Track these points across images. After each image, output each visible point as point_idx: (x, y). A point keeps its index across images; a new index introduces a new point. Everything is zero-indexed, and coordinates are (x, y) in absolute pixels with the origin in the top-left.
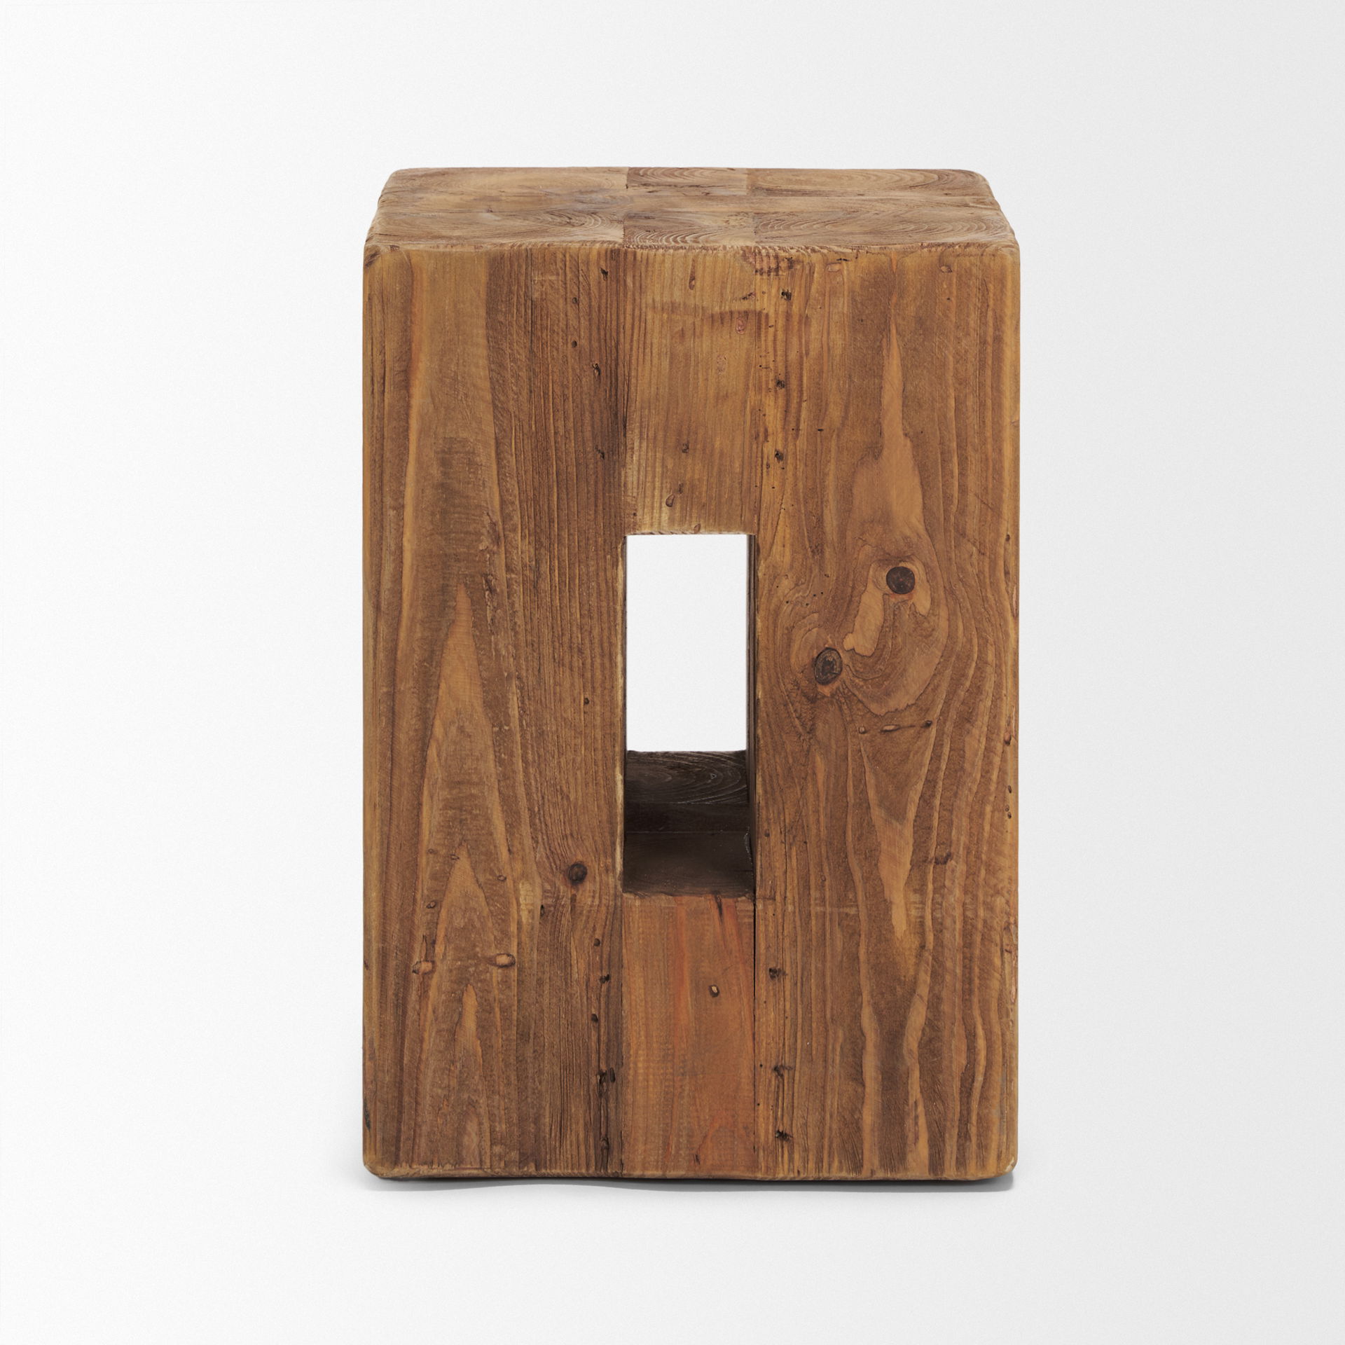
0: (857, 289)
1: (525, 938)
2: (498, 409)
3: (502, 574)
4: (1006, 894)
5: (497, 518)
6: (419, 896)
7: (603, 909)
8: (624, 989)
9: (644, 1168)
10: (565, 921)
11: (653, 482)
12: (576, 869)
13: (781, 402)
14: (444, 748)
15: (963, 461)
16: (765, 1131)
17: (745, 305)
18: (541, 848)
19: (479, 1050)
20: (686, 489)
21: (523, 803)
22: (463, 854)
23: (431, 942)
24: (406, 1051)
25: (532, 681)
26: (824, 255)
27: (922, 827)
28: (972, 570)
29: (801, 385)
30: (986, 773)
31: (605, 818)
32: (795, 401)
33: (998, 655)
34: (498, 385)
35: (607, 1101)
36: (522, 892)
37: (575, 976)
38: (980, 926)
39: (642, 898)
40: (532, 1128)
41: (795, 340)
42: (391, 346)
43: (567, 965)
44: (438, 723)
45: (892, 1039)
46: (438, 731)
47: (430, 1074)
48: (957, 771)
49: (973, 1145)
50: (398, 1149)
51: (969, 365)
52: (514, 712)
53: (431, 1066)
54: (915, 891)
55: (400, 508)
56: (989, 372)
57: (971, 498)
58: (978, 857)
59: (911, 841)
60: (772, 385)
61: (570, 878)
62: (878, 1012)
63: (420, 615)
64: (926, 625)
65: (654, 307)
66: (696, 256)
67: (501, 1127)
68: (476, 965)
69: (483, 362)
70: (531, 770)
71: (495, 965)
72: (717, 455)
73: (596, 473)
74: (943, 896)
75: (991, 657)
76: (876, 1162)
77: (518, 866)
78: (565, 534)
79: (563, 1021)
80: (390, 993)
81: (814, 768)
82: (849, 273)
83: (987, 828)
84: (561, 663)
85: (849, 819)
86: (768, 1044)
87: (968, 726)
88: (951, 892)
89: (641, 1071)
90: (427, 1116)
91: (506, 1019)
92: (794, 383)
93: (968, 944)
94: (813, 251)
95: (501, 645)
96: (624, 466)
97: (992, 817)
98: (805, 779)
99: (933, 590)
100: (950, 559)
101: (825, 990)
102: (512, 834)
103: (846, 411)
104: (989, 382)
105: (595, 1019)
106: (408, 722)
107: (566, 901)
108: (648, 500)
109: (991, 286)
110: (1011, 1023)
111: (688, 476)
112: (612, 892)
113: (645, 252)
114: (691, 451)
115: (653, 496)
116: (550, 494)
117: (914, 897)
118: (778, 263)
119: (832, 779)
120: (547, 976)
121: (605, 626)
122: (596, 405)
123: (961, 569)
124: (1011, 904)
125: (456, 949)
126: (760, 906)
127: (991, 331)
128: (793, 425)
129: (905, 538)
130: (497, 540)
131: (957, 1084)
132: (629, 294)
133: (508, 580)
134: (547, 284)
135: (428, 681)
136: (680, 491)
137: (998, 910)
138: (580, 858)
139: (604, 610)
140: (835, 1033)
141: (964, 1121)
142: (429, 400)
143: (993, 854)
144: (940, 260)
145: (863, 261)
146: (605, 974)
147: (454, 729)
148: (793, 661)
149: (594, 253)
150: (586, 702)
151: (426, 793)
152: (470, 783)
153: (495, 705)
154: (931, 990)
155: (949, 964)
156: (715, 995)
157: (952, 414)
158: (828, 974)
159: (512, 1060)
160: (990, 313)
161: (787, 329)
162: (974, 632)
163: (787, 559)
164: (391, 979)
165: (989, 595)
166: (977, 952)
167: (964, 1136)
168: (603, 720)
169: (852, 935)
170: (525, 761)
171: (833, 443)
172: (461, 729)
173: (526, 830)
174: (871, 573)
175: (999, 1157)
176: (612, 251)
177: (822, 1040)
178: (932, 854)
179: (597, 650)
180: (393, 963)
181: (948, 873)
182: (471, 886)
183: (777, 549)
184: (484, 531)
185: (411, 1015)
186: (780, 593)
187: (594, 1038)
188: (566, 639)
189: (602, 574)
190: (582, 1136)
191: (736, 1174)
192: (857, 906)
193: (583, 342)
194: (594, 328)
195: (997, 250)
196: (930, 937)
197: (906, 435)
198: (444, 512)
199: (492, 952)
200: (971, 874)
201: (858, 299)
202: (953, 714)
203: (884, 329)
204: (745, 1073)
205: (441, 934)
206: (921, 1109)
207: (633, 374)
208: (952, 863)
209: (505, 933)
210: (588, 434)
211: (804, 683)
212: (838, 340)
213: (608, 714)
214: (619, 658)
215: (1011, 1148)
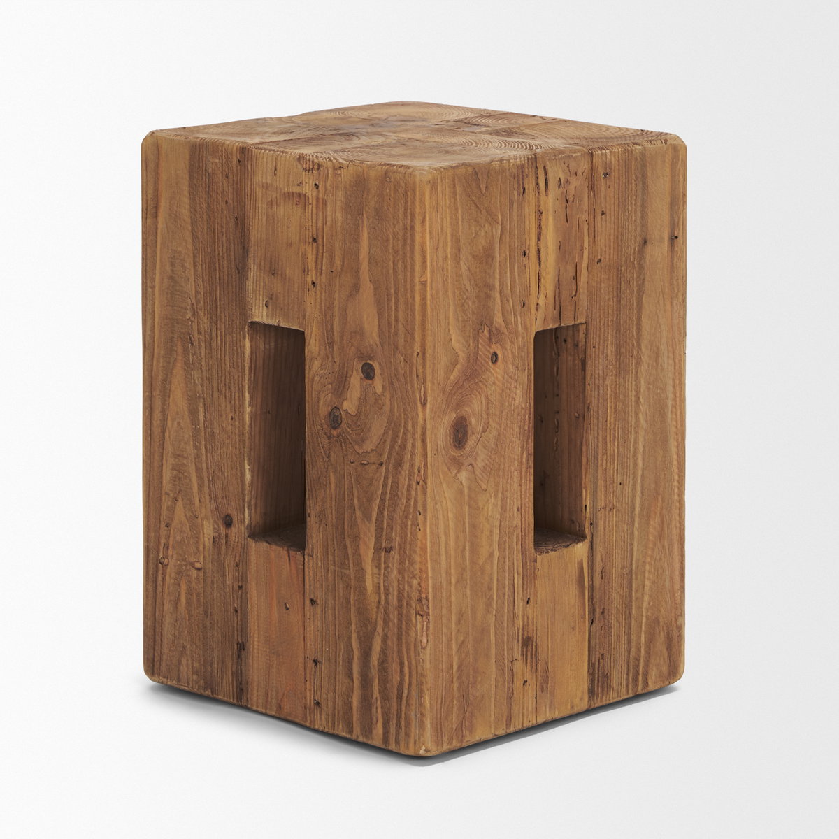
0: (348, 187)
1: (207, 555)
2: (194, 237)
3: (195, 333)
4: (419, 579)
5: (194, 301)
6: (162, 519)
7: (240, 545)
8: (248, 595)
9: (257, 707)
10: (223, 546)
11: (259, 291)
12: (228, 518)
13: (314, 252)
14: (172, 433)
15: (397, 301)
16: (310, 701)
17: (297, 190)
18: (213, 501)
19: (187, 616)
20: (274, 297)
21: (205, 474)
22: (180, 499)
23: (166, 547)
24: (157, 610)
25: (208, 401)
26: (333, 163)
27: (379, 528)
28: (401, 372)
29: (323, 242)
30: (408, 499)
31: (240, 490)
32: (321, 251)
33: (414, 427)
34: (194, 223)
35: (241, 660)
36: (205, 527)
37: (228, 582)
38: (406, 596)
39: (256, 542)
40: (209, 669)
41: (320, 214)
42: (150, 191)
43: (224, 576)
44: (169, 418)
45: (366, 655)
46: (169, 423)
47: (167, 625)
48: (394, 496)
49: (403, 731)
50: (154, 665)
51: (399, 242)
52: (201, 418)
53: (168, 620)
54: (376, 567)
55: (153, 288)
56: (408, 248)
57: (400, 326)
58: (405, 552)
59: (374, 536)
60: (311, 240)
61: (225, 523)
62: (359, 638)
63: (162, 353)
64: (380, 401)
65: (259, 185)
66: (277, 156)
67: (196, 665)
68: (186, 565)
69: (187, 207)
70: (209, 455)
71: (194, 567)
72: (287, 279)
73: (236, 281)
74: (388, 573)
75: (410, 428)
76: (359, 730)
77: (203, 510)
78: (222, 315)
79: (223, 608)
80: (150, 573)
81: (329, 479)
82: (346, 177)
83: (409, 535)
84: (220, 392)
85: (346, 515)
86: (311, 645)
87: (400, 468)
88: (392, 571)
89: (256, 647)
90: (166, 650)
91: (198, 601)
92: (320, 241)
93: (400, 606)
94: (330, 160)
95: (196, 378)
96: (247, 279)
97: (411, 528)
98: (326, 485)
99: (384, 380)
100: (391, 362)
101: (335, 618)
102: (201, 491)
103: (343, 262)
104: (408, 255)
105: (236, 611)
106: (157, 415)
107: (223, 536)
108: (257, 301)
109: (409, 193)
110: (421, 661)
111: (275, 289)
112: (243, 535)
113: (256, 150)
114: (276, 275)
115: (260, 300)
116: (216, 291)
117: (376, 570)
118: (313, 165)
119: (338, 489)
120: (215, 579)
121: (240, 374)
122: (236, 241)
123: (396, 369)
124: (423, 585)
125: (177, 554)
126: (306, 560)
127: (409, 221)
128: (319, 267)
129: (371, 345)
130: (194, 315)
131: (395, 692)
132: (249, 175)
133: (199, 339)
134: (214, 164)
135: (166, 393)
136: (271, 299)
137: (414, 588)
138: (229, 512)
139: (240, 364)
140: (340, 645)
141: (399, 717)
142: (165, 225)
143: (412, 552)
144: (386, 174)
145: (351, 169)
146: (240, 584)
147: (176, 423)
148: (320, 411)
149: (235, 148)
150: (232, 419)
151: (164, 459)
152: (183, 456)
153: (193, 412)
154: (383, 630)
155: (391, 616)
156: (287, 609)
157: (391, 271)
158: (337, 608)
159: (201, 625)
160: (409, 211)
161: (317, 207)
162: (402, 410)
163: (317, 349)
164: (151, 565)
165: (409, 388)
166: (404, 612)
167: (398, 725)
168: (239, 431)
169: (347, 587)
170: (206, 449)
171: (338, 280)
172: (179, 423)
173: (206, 489)
174: (355, 363)
175: (415, 743)
176: (243, 148)
177: (334, 649)
178: (383, 546)
179: (237, 388)
180: (151, 556)
181: (391, 559)
182: (183, 519)
183: (313, 341)
184: (188, 308)
185: (159, 589)
186: (314, 369)
187: (236, 622)
188: (223, 378)
189: (238, 342)
190: (230, 679)
191: (296, 720)
192: (350, 570)
193: (230, 201)
194: (235, 194)
195: (413, 171)
196: (383, 597)
197: (370, 281)
198: (172, 294)
199: (192, 560)
200: (402, 562)
201: (348, 192)
202: (393, 460)
203: (360, 213)
204: (301, 660)
205: (171, 543)
206: (379, 703)
207: (251, 224)
208: (392, 553)
209: (198, 548)
210: (233, 257)
211: (325, 426)
212: (339, 216)
213: (241, 427)
214: (247, 395)
215: (422, 739)
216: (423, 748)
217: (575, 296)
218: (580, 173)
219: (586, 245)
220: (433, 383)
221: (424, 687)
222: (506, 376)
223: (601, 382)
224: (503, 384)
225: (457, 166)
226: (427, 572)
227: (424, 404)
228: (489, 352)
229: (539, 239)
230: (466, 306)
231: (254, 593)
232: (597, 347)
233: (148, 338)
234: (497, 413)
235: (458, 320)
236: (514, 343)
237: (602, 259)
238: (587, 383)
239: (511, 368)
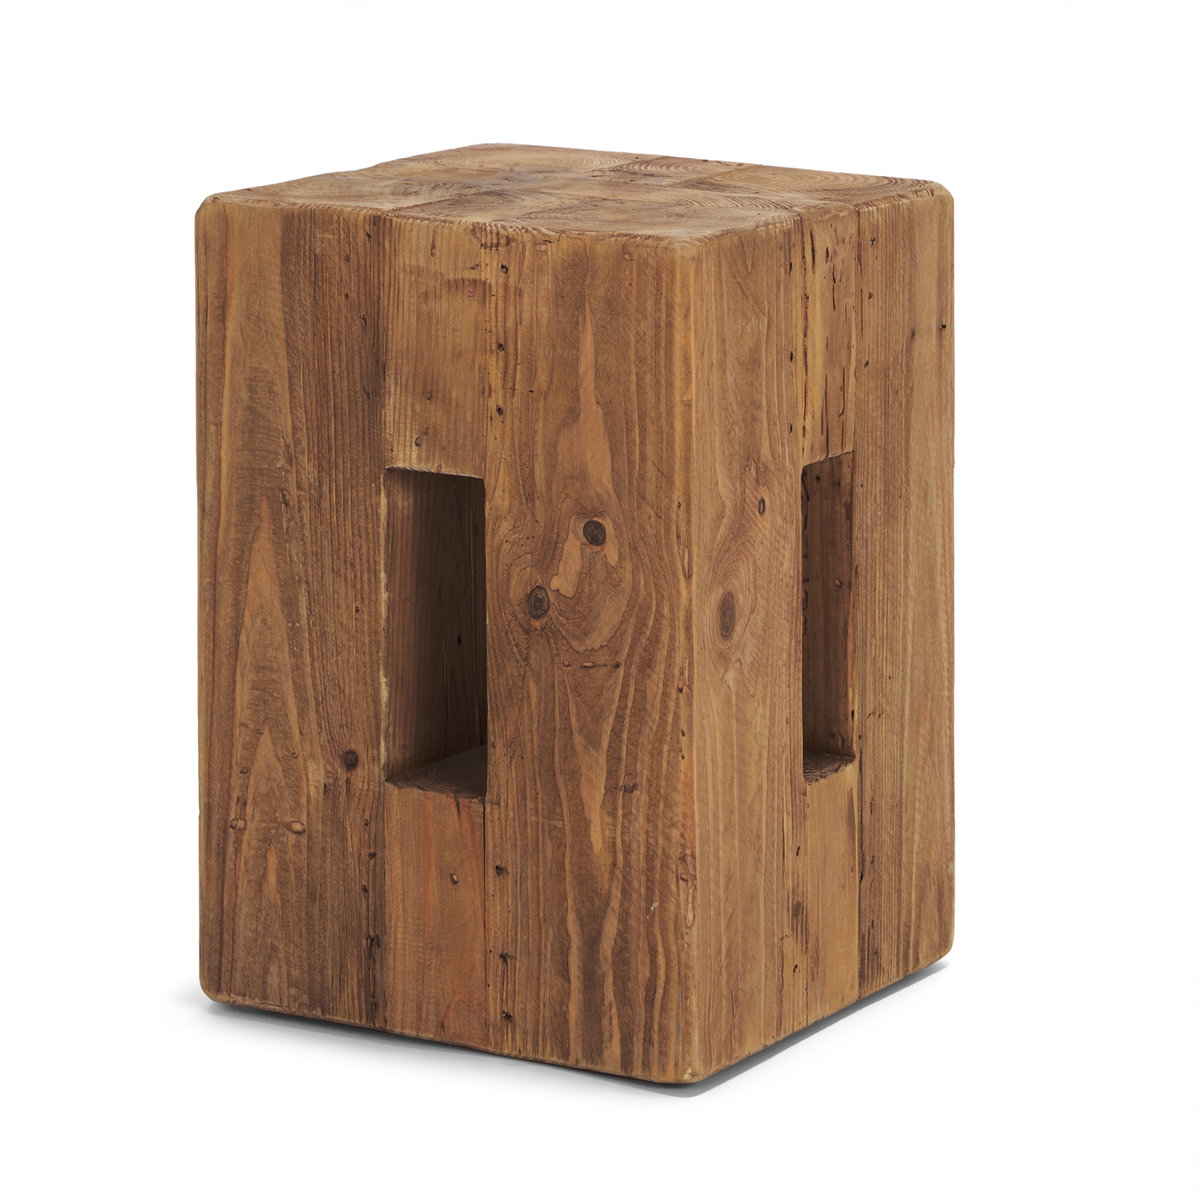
0: (559, 269)
1: (312, 810)
2: (290, 346)
3: (293, 489)
4: (680, 828)
5: (290, 441)
6: (234, 762)
7: (371, 794)
8: (386, 866)
9: (403, 1028)
10: (342, 798)
11: (405, 423)
12: (350, 756)
13: (501, 363)
14: (251, 636)
15: (643, 431)
16: (494, 1013)
17: (472, 275)
18: (324, 733)
19: (279, 902)
20: (430, 432)
21: (310, 692)
22: (266, 732)
23: (243, 803)
24: (226, 896)
25: (316, 586)
26: (533, 236)
27: (614, 758)
28: (651, 531)
29: (516, 349)
30: (663, 715)
31: (372, 714)
32: (512, 363)
33: (672, 611)
34: (289, 326)
35: (375, 962)
36: (310, 770)
37: (350, 849)
38: (659, 853)
39: (399, 788)
40: (318, 977)
41: (511, 309)
42: (212, 284)
43: (343, 840)
44: (247, 614)
45: (592, 942)
46: (247, 620)
47: (243, 917)
48: (640, 710)
49: (655, 1049)
50: (220, 978)
51: (647, 346)
52: (304, 612)
53: (245, 909)
54: (609, 814)
55: (219, 424)
56: (662, 354)
57: (649, 466)
58: (658, 791)
59: (605, 768)
60: (494, 347)
61: (346, 763)
62: (580, 919)
63: (234, 519)
64: (615, 575)
65: (405, 270)
66: (437, 227)
67: (295, 973)
68: (277, 828)
69: (278, 305)
70: (316, 664)
71: (291, 830)
72: (454, 405)
73: (363, 410)
74: (630, 822)
75: (666, 611)
76: (580, 1052)
77: (307, 746)
78: (340, 462)
79: (341, 888)
80: (214, 842)
81: (528, 691)
82: (554, 254)
83: (665, 765)
84: (337, 573)
85: (556, 742)
86: (496, 933)
87: (648, 670)
88: (636, 819)
89: (399, 941)
90: (241, 954)
91: (299, 878)
92: (511, 348)
93: (650, 869)
94: (527, 231)
95: (293, 553)
96: (384, 406)
97: (669, 756)
98: (522, 701)
99: (621, 545)
100: (633, 519)
101: (538, 893)
102: (303, 718)
103: (551, 378)
104: (662, 363)
105: (365, 890)
106: (226, 611)
107: (342, 782)
108: (401, 438)
109: (663, 276)
110: (686, 946)
111: (433, 420)
112: (377, 779)
113: (399, 220)
114: (434, 400)
115: (405, 436)
116: (329, 426)
117: (608, 820)
118: (498, 240)
119: (543, 704)
120: (329, 846)
121: (371, 545)
122: (363, 351)
123: (642, 529)
124: (687, 837)
125: (262, 812)
126: (488, 810)
127: (664, 316)
128: (510, 385)
129: (598, 495)
130: (290, 461)
131: (642, 994)
132: (387, 255)
133: (299, 496)
134: (326, 241)
135: (240, 578)
136: (426, 434)
137: (674, 841)
138: (353, 746)
139: (370, 531)
140: (547, 931)
141: (648, 1028)
142: (239, 333)
143: (670, 790)
144: (623, 249)
145: (564, 244)
146: (372, 851)
147: (258, 620)
148: (511, 594)
149: (361, 218)
150: (357, 611)
151: (238, 673)
152: (272, 670)
153: (289, 604)
154: (621, 905)
155: (635, 884)
156: (455, 883)
157: (633, 388)
158: (541, 877)
159: (303, 915)
160: (663, 300)
161: (505, 299)
162: (653, 587)
163: (506, 503)
164: (215, 830)
165: (665, 555)
166: (658, 876)
167: (648, 1041)
168: (370, 627)
169: (559, 846)
170: (312, 656)
171: (541, 404)
172: (264, 621)
173: (312, 715)
174: (571, 523)
175: (676, 1065)
176: (375, 217)
177: (537, 937)
178: (621, 783)
179: (365, 566)
180: (215, 817)
181: (634, 801)
182: (273, 760)
183: (498, 493)
184: (281, 451)
185: (229, 864)
186: (501, 533)
187: (364, 906)
188: (342, 552)
189: (368, 499)
190: (355, 991)
191: (471, 1044)
192: (563, 820)
193: (353, 295)
194: (362, 283)
195: (669, 244)
196: (620, 857)
197: (598, 403)
198: (251, 432)
199: (288, 819)
200: (652, 805)
201: (560, 277)
202: (637, 659)
203: (580, 306)
204: (479, 956)
205: (250, 797)
206: (614, 1010)
207: (390, 326)
208: (637, 793)
209: (297, 803)
210: (357, 376)
211: (521, 615)
212: (544, 312)
213: (373, 623)
214: (383, 576)
215: (687, 1059)
216: (689, 1071)
217: (842, 413)
218: (847, 240)
219: (854, 342)
220: (699, 546)
221: (690, 983)
222: (774, 532)
223: (869, 533)
224: (771, 543)
225: (722, 235)
226: (692, 818)
227: (688, 577)
228: (756, 498)
229: (805, 335)
230: (733, 434)
231: (397, 863)
232: (865, 485)
233: (208, 498)
234: (765, 585)
235: (724, 453)
236: (781, 485)
237: (870, 361)
238: (854, 537)
239: (779, 521)
